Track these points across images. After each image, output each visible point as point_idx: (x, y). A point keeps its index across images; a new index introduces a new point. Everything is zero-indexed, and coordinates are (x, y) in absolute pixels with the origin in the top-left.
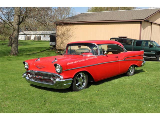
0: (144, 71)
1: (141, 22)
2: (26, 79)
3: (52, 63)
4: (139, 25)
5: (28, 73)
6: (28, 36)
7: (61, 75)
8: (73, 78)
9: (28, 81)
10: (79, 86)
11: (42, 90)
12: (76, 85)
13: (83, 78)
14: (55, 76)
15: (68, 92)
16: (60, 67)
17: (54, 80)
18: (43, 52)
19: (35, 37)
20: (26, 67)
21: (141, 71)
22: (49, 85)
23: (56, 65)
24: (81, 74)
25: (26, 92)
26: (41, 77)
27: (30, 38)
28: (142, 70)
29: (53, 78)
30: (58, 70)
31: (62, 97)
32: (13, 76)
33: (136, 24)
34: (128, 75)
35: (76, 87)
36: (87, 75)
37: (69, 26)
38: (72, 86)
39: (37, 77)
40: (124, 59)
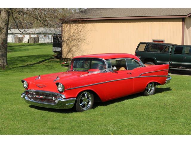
0: (171, 90)
1: (183, 19)
2: (25, 99)
3: (54, 81)
4: (180, 24)
5: (27, 93)
6: (19, 36)
7: (63, 95)
8: (77, 98)
9: (28, 101)
10: (84, 106)
11: (44, 111)
12: (79, 105)
13: (88, 97)
14: (57, 96)
15: (71, 112)
16: (62, 86)
17: (56, 99)
18: (41, 64)
19: (31, 38)
20: (25, 85)
21: (168, 89)
22: (51, 105)
23: (58, 84)
24: (86, 93)
25: (26, 113)
26: (42, 97)
27: (23, 40)
28: (170, 88)
29: (55, 98)
30: (60, 89)
31: (63, 117)
32: (7, 96)
33: (177, 22)
34: (146, 95)
35: (80, 107)
36: (92, 95)
37: (80, 24)
38: (76, 106)
39: (38, 97)
40: (140, 76)
